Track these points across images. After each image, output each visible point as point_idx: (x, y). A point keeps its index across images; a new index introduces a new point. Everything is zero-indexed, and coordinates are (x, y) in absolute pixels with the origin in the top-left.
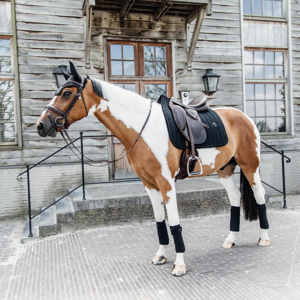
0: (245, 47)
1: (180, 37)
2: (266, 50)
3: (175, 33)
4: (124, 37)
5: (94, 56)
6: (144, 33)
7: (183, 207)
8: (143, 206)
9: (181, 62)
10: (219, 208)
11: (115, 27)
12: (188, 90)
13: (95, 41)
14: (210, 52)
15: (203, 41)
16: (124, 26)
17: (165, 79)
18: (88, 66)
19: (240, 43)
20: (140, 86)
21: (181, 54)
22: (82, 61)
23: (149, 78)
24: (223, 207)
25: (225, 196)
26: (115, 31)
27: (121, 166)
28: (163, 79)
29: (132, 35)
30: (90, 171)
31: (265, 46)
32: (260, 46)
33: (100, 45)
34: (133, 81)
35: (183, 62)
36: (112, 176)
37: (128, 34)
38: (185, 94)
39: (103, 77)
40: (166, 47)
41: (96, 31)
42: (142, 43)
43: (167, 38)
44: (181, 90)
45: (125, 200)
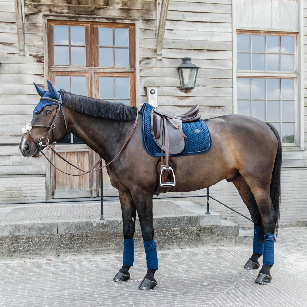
0: (237, 30)
1: (148, 16)
2: (269, 34)
3: (140, 11)
4: (70, 16)
5: (30, 40)
6: (98, 10)
7: (117, 239)
8: (62, 235)
9: (148, 48)
10: (167, 241)
11: (59, 3)
12: (157, 85)
13: (32, 22)
14: (189, 36)
15: (179, 22)
16: (71, 2)
17: (126, 70)
18: (22, 53)
19: (231, 24)
20: (92, 79)
21: (148, 38)
22: (14, 47)
23: (104, 69)
24: (173, 240)
25: (176, 227)
26: (59, 9)
27: (63, 181)
28: (123, 70)
29: (82, 14)
30: (21, 187)
31: (266, 28)
32: (259, 28)
33: (39, 27)
34: (83, 73)
35: (150, 48)
36: (51, 193)
37: (76, 13)
38: (152, 90)
39: (42, 68)
40: (129, 29)
41: (34, 9)
42: (96, 25)
43: (129, 18)
44: (146, 85)
45: (37, 226)
